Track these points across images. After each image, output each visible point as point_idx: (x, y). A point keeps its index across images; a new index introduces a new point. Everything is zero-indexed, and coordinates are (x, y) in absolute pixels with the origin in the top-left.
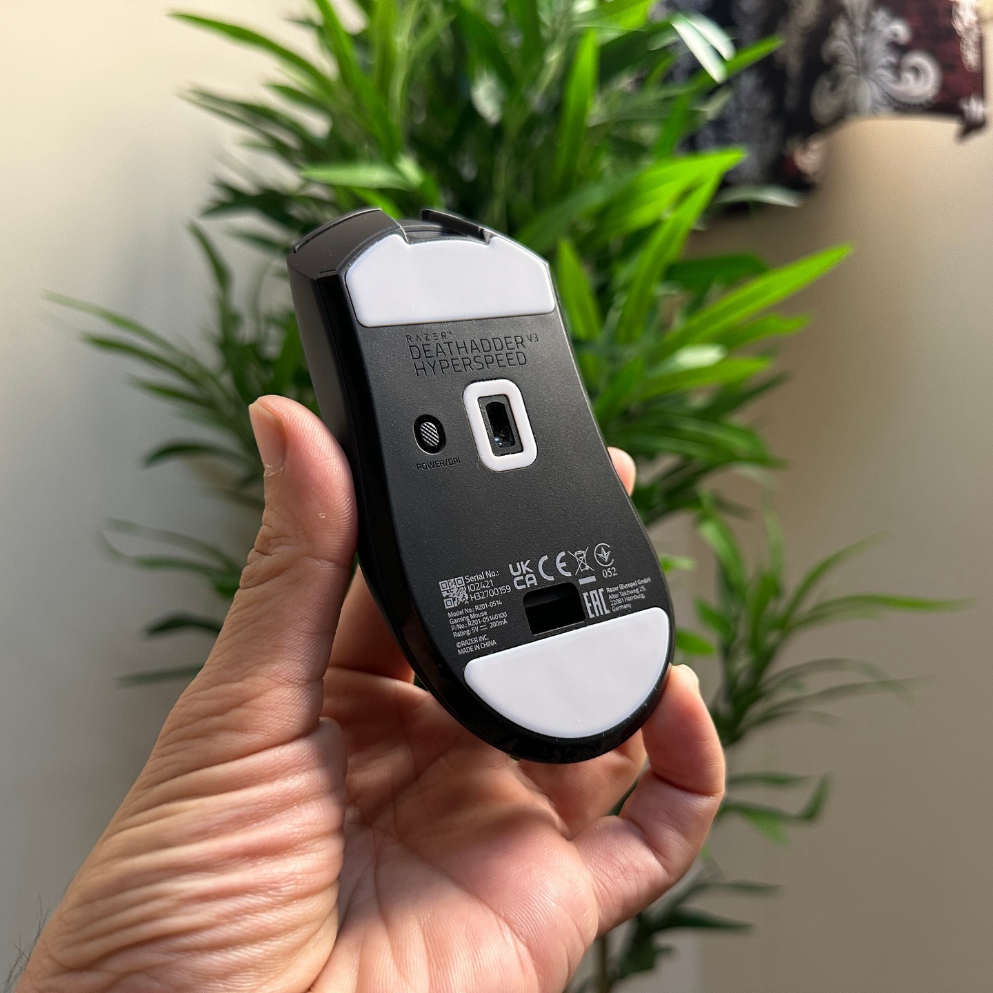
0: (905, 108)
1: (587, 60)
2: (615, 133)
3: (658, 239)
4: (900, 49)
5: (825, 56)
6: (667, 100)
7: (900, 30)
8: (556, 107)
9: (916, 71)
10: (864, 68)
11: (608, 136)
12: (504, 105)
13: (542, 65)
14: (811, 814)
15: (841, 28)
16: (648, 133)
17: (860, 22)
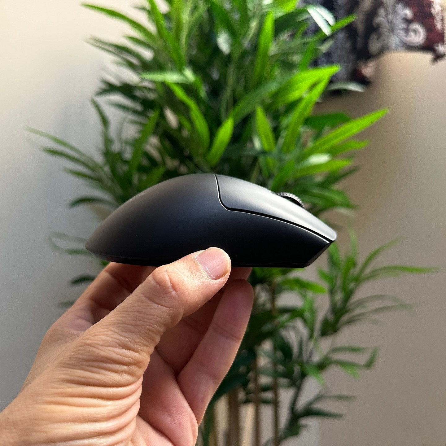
0: (410, 48)
1: (269, 25)
2: (281, 58)
3: (301, 106)
4: (408, 22)
5: (374, 25)
6: (305, 44)
7: (408, 13)
8: (255, 47)
9: (415, 31)
10: (392, 30)
11: (278, 60)
12: (232, 46)
13: (248, 28)
14: (369, 365)
15: (382, 12)
16: (296, 58)
17: (390, 9)
